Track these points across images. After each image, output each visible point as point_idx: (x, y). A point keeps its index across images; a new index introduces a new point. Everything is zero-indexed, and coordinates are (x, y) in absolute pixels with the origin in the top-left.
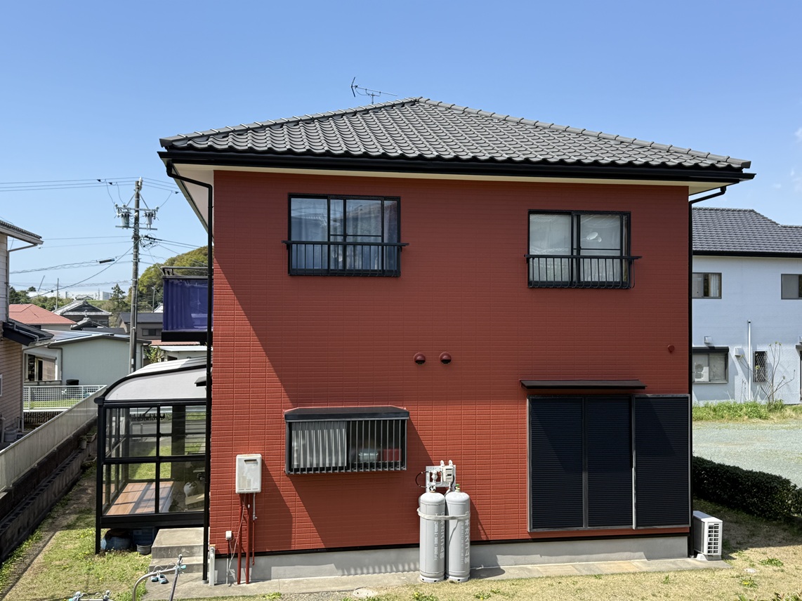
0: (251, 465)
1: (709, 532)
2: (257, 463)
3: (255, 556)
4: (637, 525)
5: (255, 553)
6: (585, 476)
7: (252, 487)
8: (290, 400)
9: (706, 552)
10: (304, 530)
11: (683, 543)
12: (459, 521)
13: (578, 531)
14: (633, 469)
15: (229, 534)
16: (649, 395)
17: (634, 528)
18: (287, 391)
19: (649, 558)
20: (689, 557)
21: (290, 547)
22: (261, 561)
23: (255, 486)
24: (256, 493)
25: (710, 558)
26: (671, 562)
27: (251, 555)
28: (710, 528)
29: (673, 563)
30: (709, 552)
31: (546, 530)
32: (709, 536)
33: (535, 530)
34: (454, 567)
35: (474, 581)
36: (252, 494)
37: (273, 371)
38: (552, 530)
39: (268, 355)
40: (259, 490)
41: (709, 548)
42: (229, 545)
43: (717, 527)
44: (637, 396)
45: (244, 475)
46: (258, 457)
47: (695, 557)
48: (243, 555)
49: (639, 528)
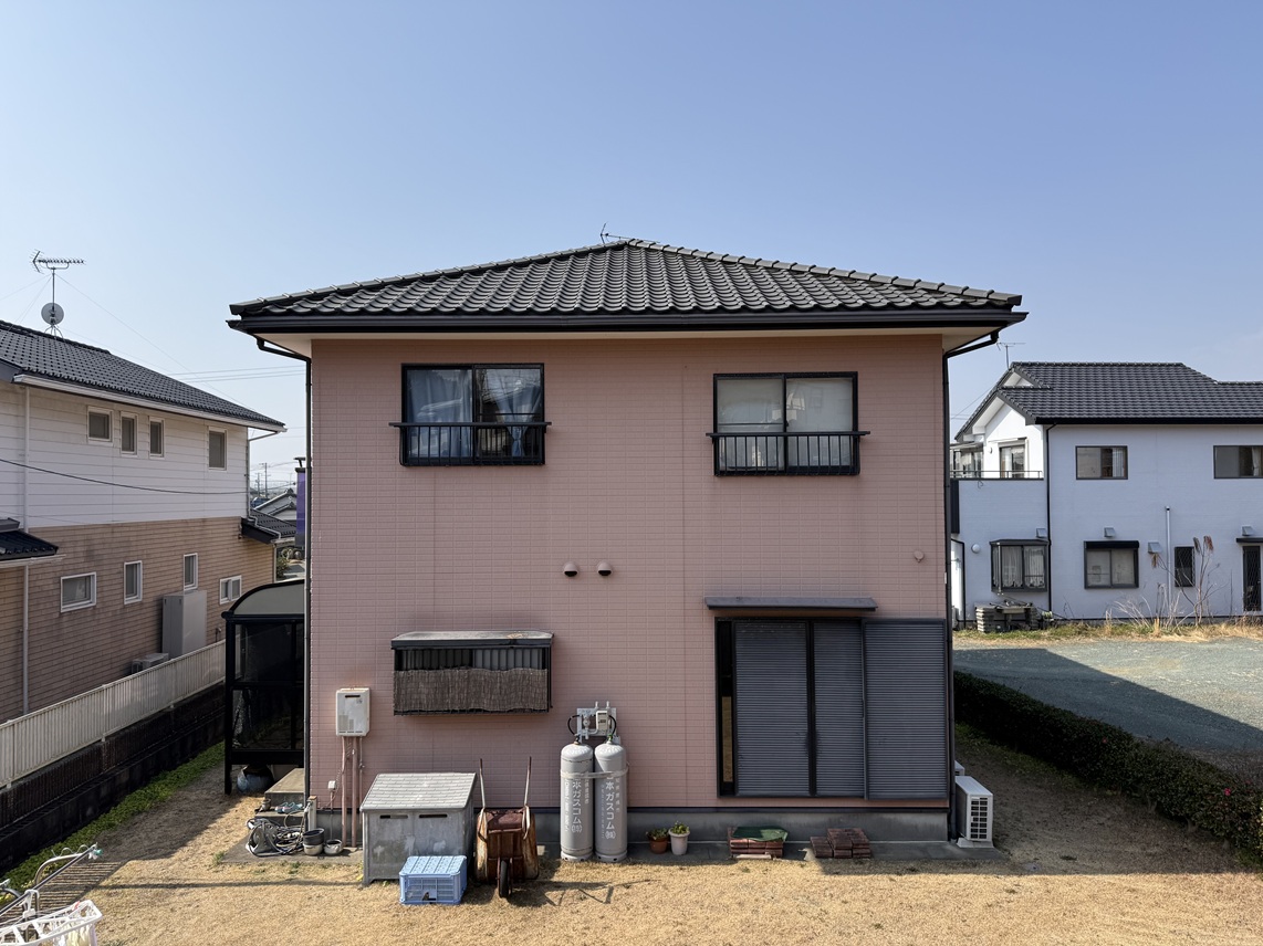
0: (356, 703)
1: (974, 809)
2: (361, 700)
4: (870, 795)
7: (357, 731)
9: (969, 836)
15: (331, 785)
17: (865, 799)
20: (949, 840)
23: (360, 728)
24: (361, 737)
26: (919, 848)
27: (358, 811)
28: (973, 803)
29: (923, 849)
30: (973, 836)
32: (973, 814)
36: (357, 738)
40: (366, 732)
41: (973, 831)
43: (986, 803)
44: (867, 620)
45: (345, 714)
47: (957, 841)
48: (349, 812)
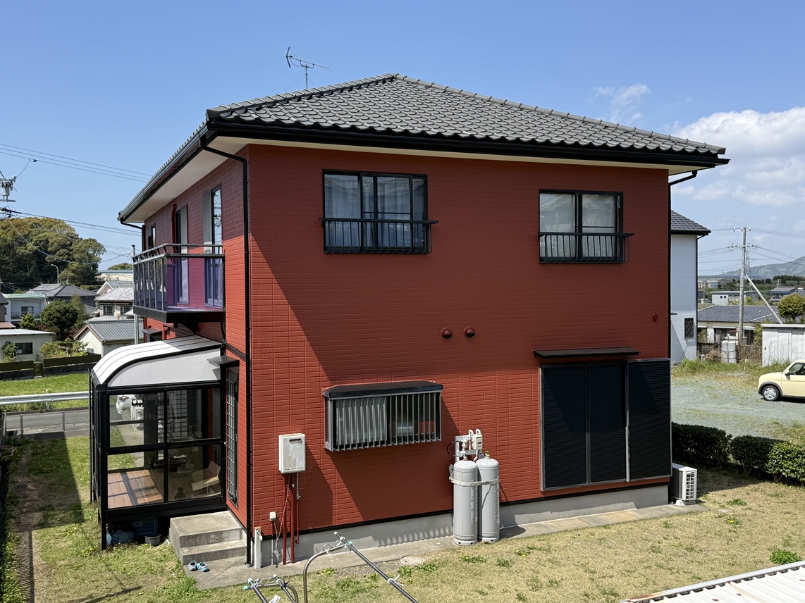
0: (296, 445)
1: (687, 480)
2: (302, 442)
3: (300, 534)
4: (631, 478)
5: (300, 532)
6: (588, 436)
7: (297, 467)
8: (329, 378)
9: (684, 497)
10: (344, 505)
11: (664, 491)
12: (491, 485)
13: (583, 487)
14: (627, 428)
15: (273, 515)
16: (639, 360)
17: (628, 481)
18: (325, 370)
19: (638, 507)
20: (669, 503)
21: (331, 523)
22: (304, 539)
23: (300, 465)
24: (301, 473)
25: (687, 503)
26: (657, 509)
27: (295, 534)
28: (688, 476)
29: (660, 510)
30: (687, 497)
31: (556, 488)
32: (687, 483)
33: (548, 489)
34: (488, 528)
35: (504, 540)
36: (295, 474)
37: (311, 349)
38: (562, 488)
39: (306, 334)
40: (304, 469)
41: (687, 494)
42: (273, 526)
43: (693, 476)
44: (630, 362)
45: (289, 455)
46: (302, 436)
47: (675, 503)
48: (289, 535)
49: (632, 480)
